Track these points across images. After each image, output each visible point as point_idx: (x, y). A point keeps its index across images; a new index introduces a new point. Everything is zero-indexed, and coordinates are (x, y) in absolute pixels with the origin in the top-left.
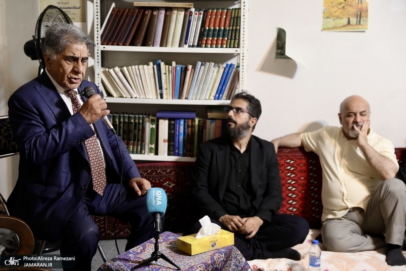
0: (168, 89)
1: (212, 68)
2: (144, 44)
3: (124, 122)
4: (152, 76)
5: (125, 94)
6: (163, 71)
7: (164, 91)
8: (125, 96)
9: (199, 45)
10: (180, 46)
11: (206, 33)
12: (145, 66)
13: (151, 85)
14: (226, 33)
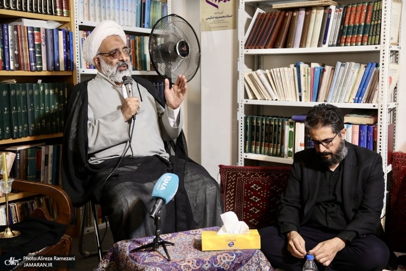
0: (307, 91)
1: (352, 69)
2: (285, 46)
3: (266, 124)
4: (292, 78)
5: (267, 97)
6: (302, 73)
7: (303, 94)
8: (266, 99)
9: (338, 44)
10: (319, 46)
11: (345, 31)
12: (286, 69)
13: (291, 87)
14: (367, 30)
